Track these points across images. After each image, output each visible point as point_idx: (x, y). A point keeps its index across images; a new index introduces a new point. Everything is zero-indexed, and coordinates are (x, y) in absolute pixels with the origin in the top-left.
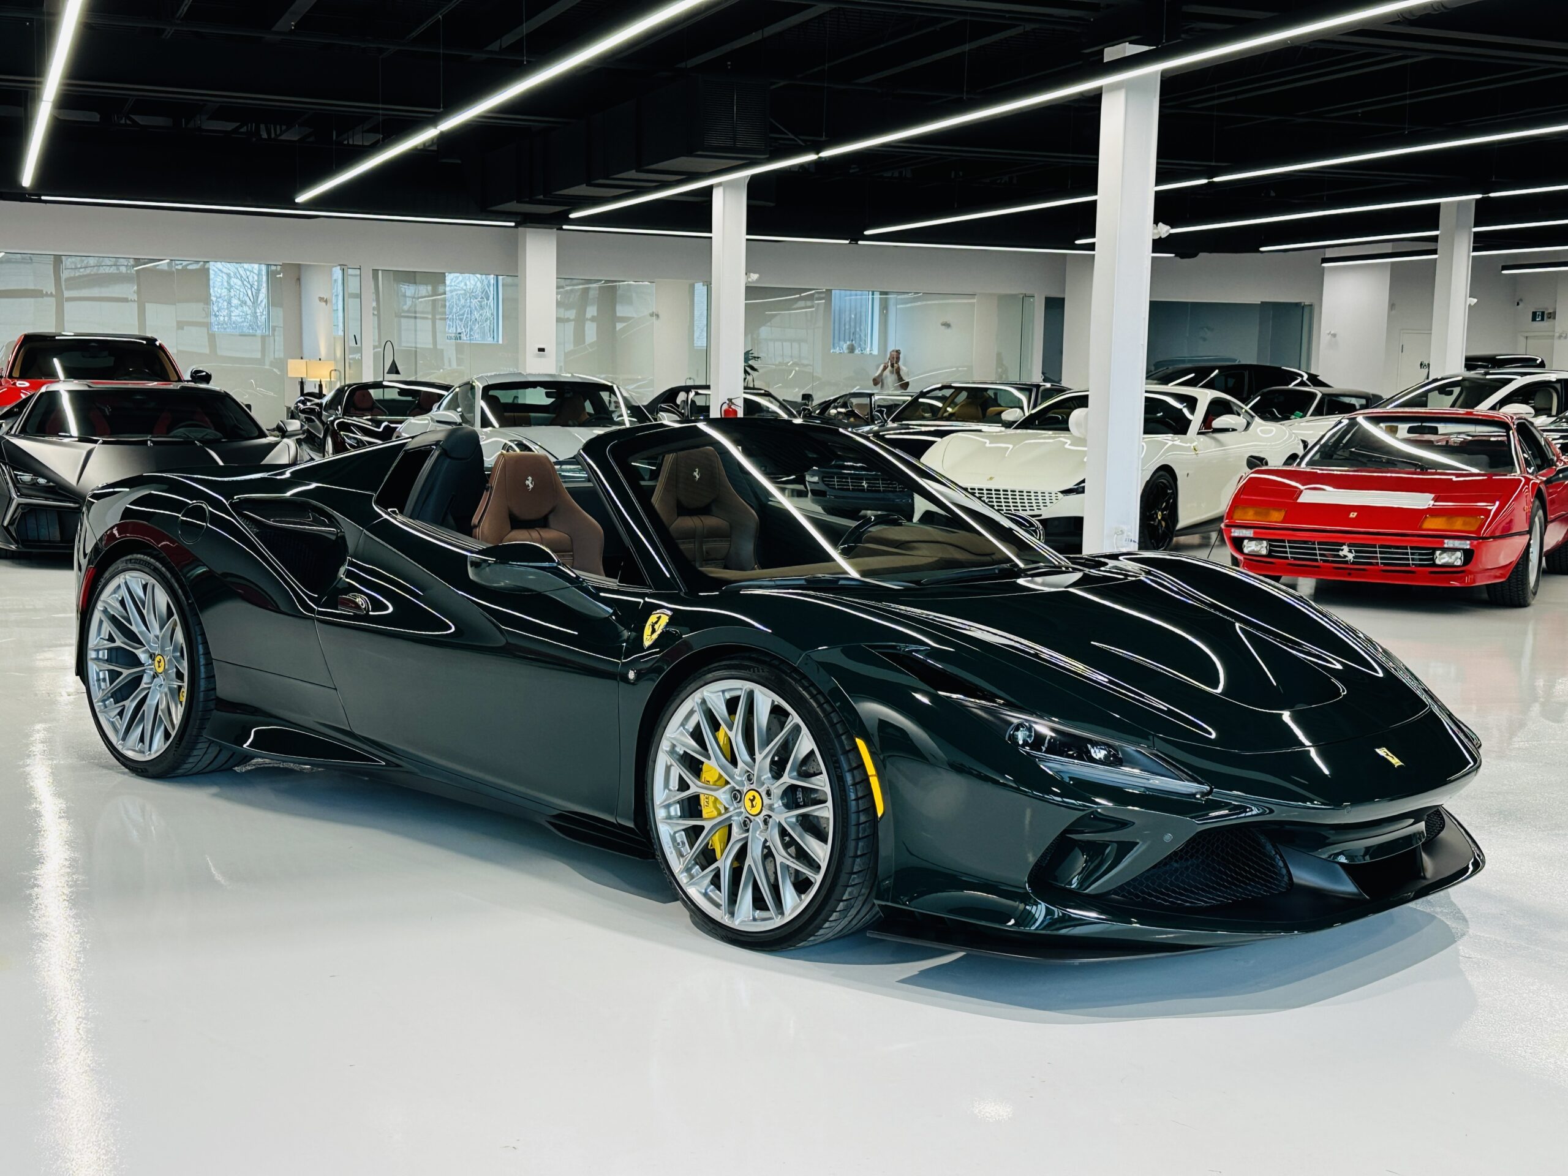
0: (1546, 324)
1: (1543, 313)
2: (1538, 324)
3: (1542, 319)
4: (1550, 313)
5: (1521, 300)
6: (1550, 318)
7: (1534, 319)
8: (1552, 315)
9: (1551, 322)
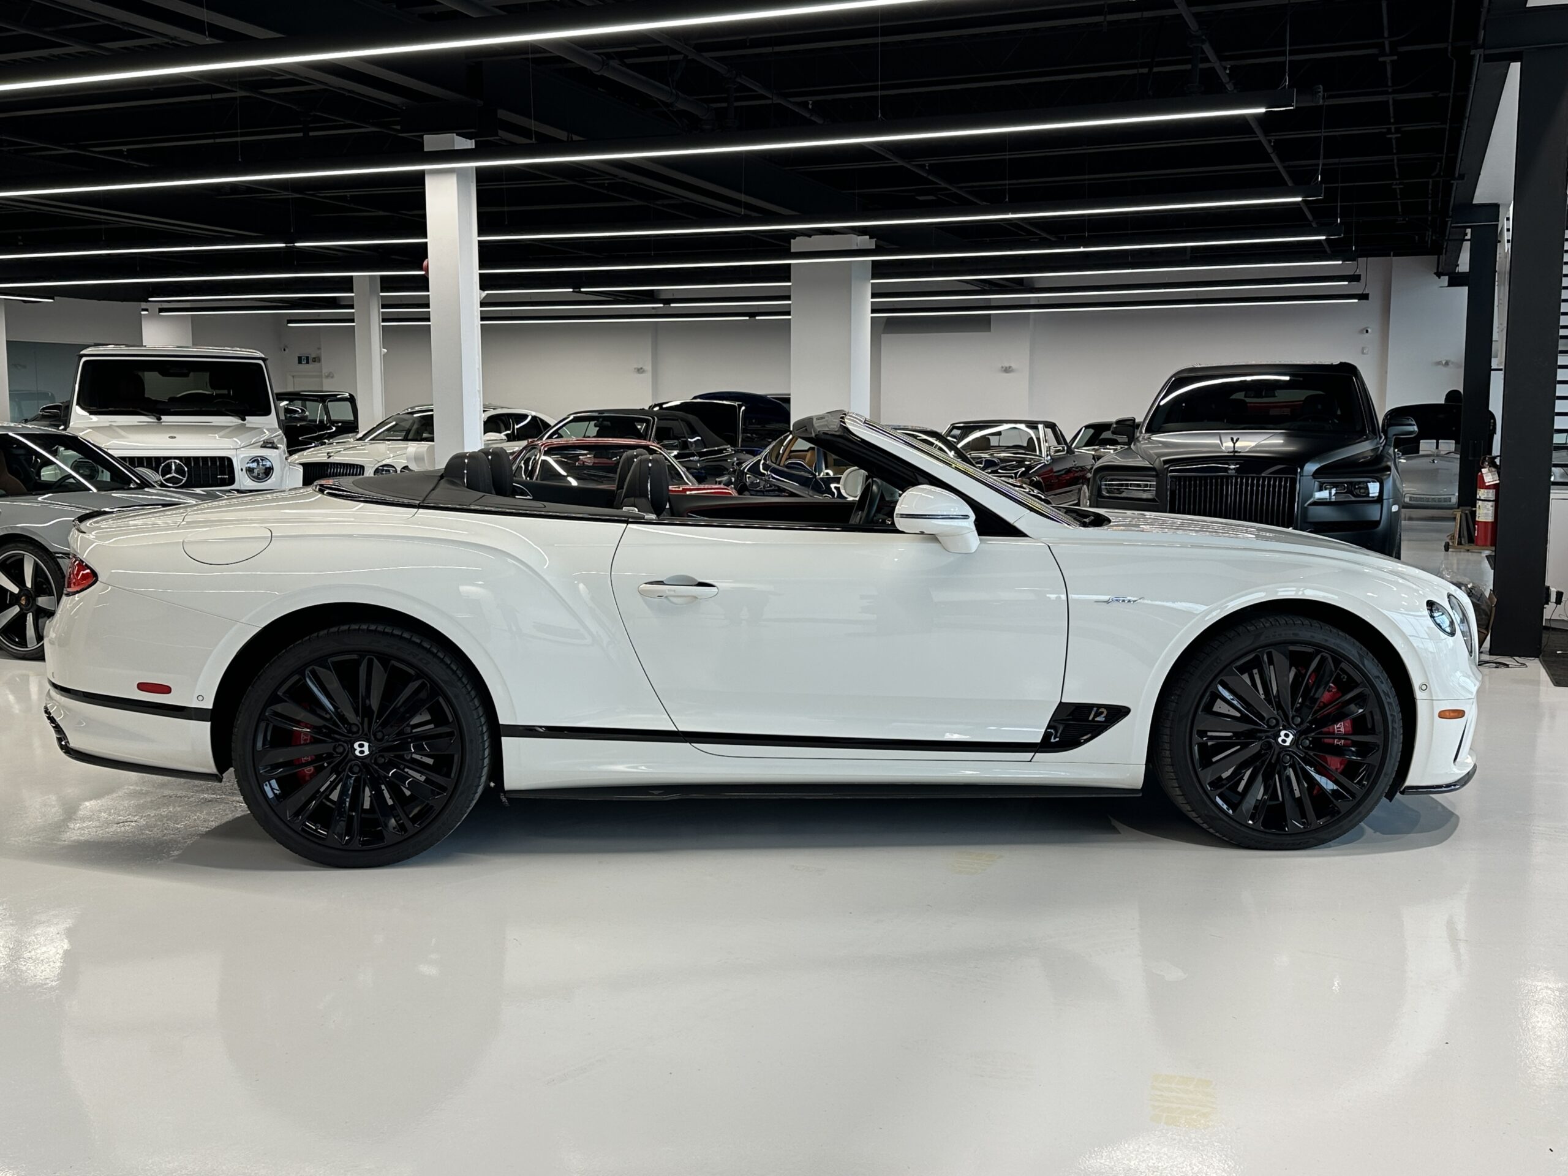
0: (311, 366)
1: (307, 358)
2: (304, 366)
3: (308, 362)
4: (314, 358)
5: (286, 346)
6: (315, 361)
7: (300, 362)
8: (317, 359)
9: (317, 365)
